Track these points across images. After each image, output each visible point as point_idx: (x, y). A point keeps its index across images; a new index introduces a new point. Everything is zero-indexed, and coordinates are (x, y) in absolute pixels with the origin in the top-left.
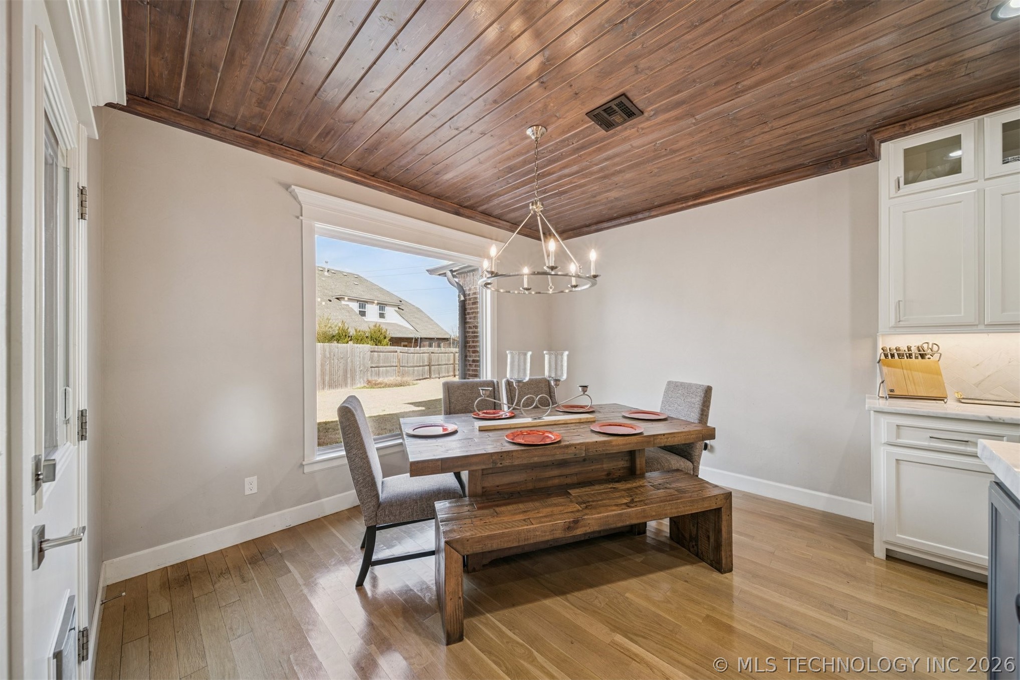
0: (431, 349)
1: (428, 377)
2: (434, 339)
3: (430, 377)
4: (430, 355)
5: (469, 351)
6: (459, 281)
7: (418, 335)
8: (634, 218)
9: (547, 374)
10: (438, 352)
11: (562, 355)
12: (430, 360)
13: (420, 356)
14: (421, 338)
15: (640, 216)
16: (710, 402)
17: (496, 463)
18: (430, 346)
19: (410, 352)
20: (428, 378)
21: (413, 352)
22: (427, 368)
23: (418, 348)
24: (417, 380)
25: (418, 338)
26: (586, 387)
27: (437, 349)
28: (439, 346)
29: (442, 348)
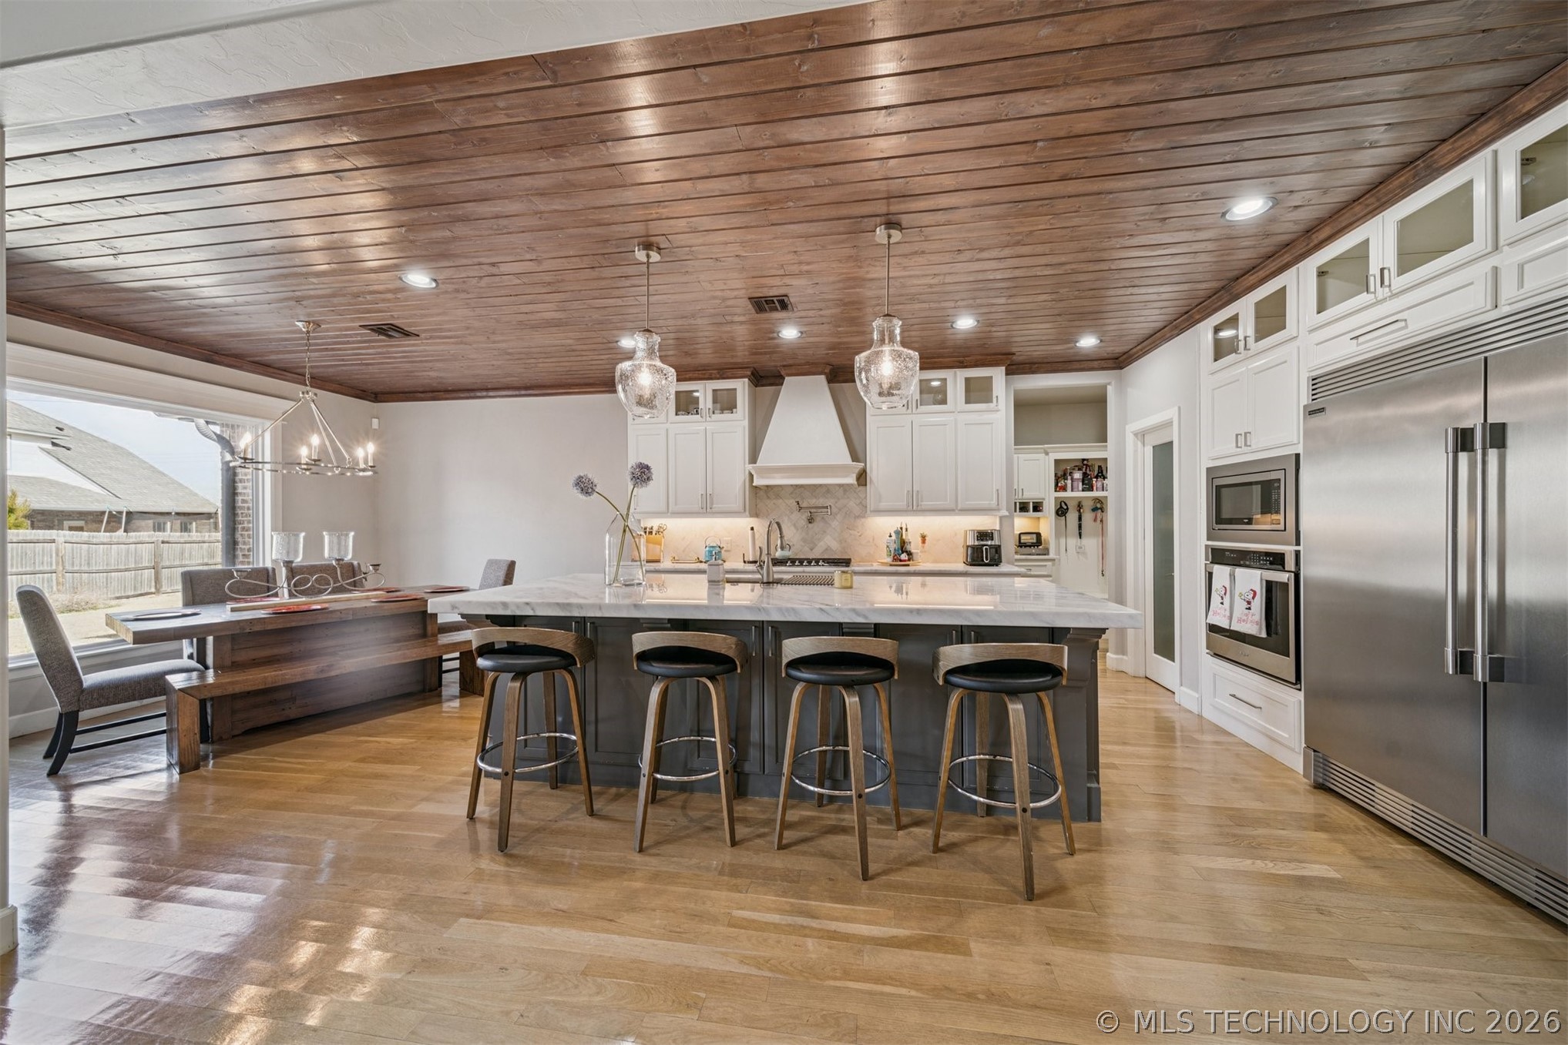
0: (160, 536)
1: (153, 590)
2: (169, 514)
3: (158, 591)
4: (157, 548)
5: (242, 535)
6: (222, 431)
7: (122, 507)
8: (472, 394)
9: (326, 555)
10: (182, 540)
11: (347, 535)
12: (157, 556)
13: (128, 551)
14: (129, 513)
15: (479, 394)
16: (513, 575)
17: (244, 629)
18: (159, 528)
19: (95, 541)
20: (152, 593)
21: (105, 540)
22: (149, 574)
23: (121, 532)
24: (118, 598)
25: (121, 513)
26: (378, 565)
27: (178, 534)
28: (185, 528)
29: (194, 533)
